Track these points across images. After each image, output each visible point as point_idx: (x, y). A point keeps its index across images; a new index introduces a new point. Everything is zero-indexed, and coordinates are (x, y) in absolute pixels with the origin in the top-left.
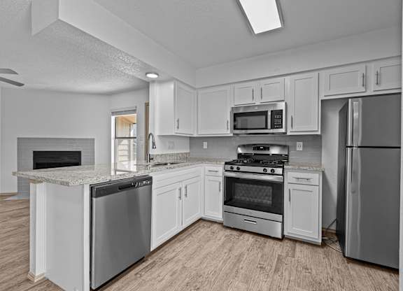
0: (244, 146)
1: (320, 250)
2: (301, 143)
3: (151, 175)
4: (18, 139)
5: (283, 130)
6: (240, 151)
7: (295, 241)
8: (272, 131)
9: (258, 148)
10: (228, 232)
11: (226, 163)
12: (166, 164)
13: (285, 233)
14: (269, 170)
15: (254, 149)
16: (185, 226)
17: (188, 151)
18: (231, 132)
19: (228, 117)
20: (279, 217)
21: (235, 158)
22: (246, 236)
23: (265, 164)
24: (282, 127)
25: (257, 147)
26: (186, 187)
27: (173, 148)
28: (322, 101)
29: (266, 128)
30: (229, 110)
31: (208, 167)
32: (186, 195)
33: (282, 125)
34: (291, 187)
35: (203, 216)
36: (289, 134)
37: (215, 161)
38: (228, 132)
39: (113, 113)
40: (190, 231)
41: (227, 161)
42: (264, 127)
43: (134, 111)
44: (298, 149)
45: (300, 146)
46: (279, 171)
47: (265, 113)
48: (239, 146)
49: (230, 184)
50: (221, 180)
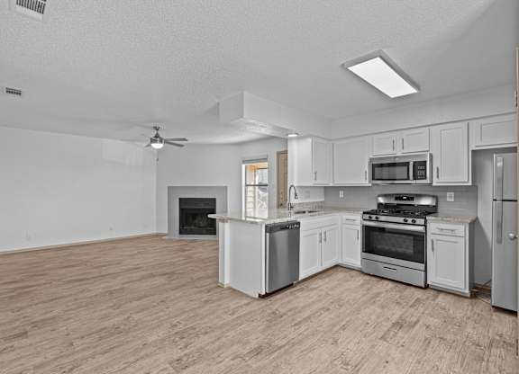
0: (385, 196)
1: (467, 302)
2: (453, 193)
3: (298, 220)
4: (169, 188)
5: (428, 181)
6: (381, 200)
7: (440, 291)
8: (414, 182)
9: (401, 199)
10: (367, 278)
11: (364, 213)
12: (304, 212)
13: (429, 282)
14: (410, 220)
15: (396, 199)
16: (324, 267)
17: (323, 200)
18: (370, 182)
19: (367, 168)
20: (422, 266)
21: (375, 208)
22: (386, 282)
23: (405, 214)
24: (426, 178)
25: (399, 197)
26: (325, 233)
27: (309, 197)
28: (473, 151)
29: (408, 179)
30: (367, 161)
31: (346, 216)
32: (325, 240)
33: (425, 176)
34: (435, 237)
35: (340, 262)
36: (434, 184)
37: (354, 210)
38: (366, 182)
39: (244, 162)
40: (328, 273)
41: (365, 210)
42: (406, 177)
43: (265, 160)
44: (448, 200)
45: (450, 197)
46: (421, 221)
47: (407, 164)
48: (379, 196)
49: (368, 233)
50: (359, 228)
